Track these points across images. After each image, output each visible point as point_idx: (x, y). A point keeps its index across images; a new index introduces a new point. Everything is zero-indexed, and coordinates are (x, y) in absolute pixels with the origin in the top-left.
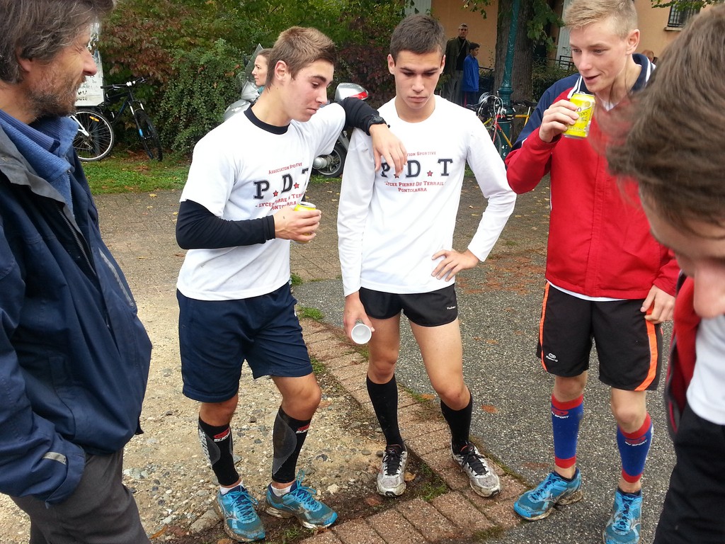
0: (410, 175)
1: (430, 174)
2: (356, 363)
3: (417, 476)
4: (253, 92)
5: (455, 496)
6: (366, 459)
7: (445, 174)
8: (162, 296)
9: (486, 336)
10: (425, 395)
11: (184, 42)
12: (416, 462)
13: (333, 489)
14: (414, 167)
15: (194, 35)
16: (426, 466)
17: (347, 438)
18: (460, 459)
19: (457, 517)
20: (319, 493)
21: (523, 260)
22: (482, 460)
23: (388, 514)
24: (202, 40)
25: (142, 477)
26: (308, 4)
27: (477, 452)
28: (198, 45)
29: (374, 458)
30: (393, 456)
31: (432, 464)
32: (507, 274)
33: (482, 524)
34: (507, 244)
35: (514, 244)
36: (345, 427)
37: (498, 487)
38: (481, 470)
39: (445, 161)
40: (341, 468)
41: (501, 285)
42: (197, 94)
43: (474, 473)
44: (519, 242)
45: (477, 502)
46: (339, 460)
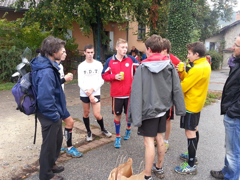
0: (90, 73)
1: (93, 72)
2: (75, 122)
3: (95, 138)
4: (26, 61)
5: (103, 138)
6: (83, 137)
7: (96, 73)
8: (15, 116)
9: (104, 114)
10: (93, 125)
11: (1, 47)
12: (94, 135)
13: (77, 143)
14: (90, 71)
15: (4, 45)
16: (96, 135)
17: (77, 135)
18: (103, 132)
19: (104, 141)
20: (74, 144)
21: (109, 99)
22: (107, 131)
23: (90, 143)
24: (7, 46)
25: (32, 147)
26: (37, 35)
27: (106, 130)
28: (6, 48)
29: (84, 137)
30: (89, 134)
31: (97, 135)
32: (106, 102)
33: (109, 141)
34: (105, 96)
35: (106, 96)
36: (76, 133)
37: (111, 135)
38: (107, 133)
39: (96, 70)
40: (78, 139)
41: (105, 104)
42: (7, 62)
43: (106, 134)
44: (107, 95)
45: (108, 139)
46: (77, 138)
